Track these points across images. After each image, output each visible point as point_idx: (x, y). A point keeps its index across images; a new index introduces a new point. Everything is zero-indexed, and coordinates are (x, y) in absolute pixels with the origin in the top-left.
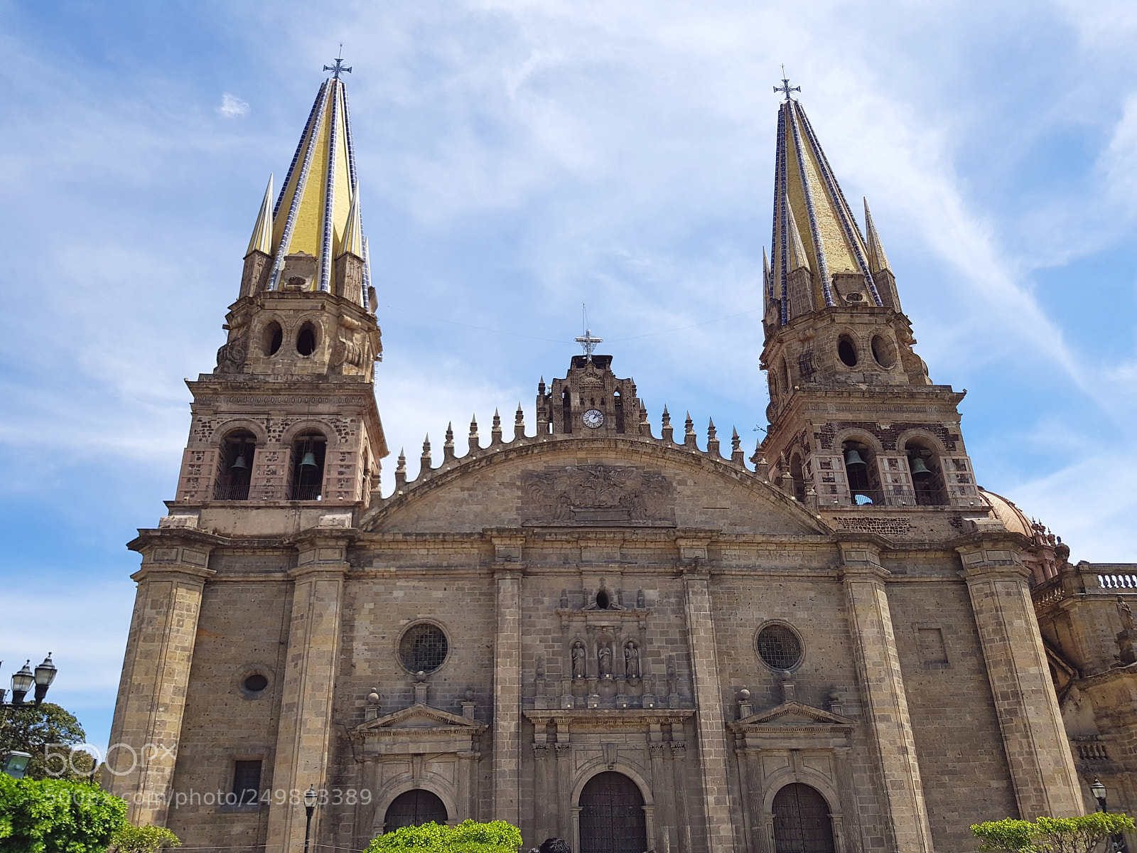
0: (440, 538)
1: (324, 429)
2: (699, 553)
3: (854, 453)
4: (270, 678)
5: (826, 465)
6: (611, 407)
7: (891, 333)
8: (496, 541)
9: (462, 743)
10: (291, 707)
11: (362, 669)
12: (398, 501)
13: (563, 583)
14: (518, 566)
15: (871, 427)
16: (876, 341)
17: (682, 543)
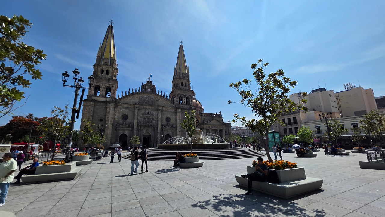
0: (127, 104)
1: (111, 87)
2: (161, 109)
3: (181, 98)
4: (103, 120)
5: (177, 99)
6: (152, 89)
7: (187, 83)
8: (135, 105)
9: (130, 129)
10: (107, 124)
11: (117, 119)
12: (121, 99)
13: (143, 111)
14: (138, 108)
15: (183, 95)
16: (186, 84)
17: (159, 107)
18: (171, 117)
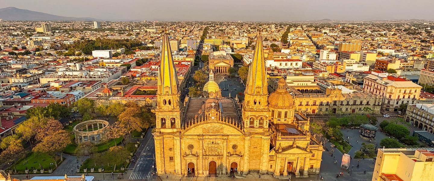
0: (192, 135)
1: (175, 118)
2: (226, 138)
3: (252, 119)
4: (172, 149)
5: (247, 122)
6: (216, 116)
8: (199, 136)
9: (196, 158)
11: (184, 149)
13: (208, 141)
14: (202, 139)
16: (260, 101)
17: (224, 136)
18: (238, 144)
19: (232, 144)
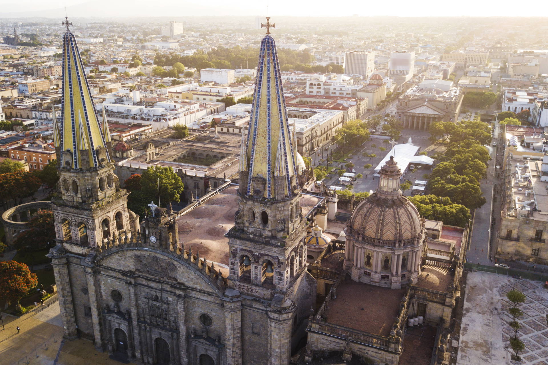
1: (85, 223)
2: (181, 293)
3: (246, 260)
5: (233, 264)
8: (127, 277)
9: (127, 323)
11: (104, 298)
15: (252, 252)
16: (263, 215)
18: (213, 314)
19: (198, 310)
